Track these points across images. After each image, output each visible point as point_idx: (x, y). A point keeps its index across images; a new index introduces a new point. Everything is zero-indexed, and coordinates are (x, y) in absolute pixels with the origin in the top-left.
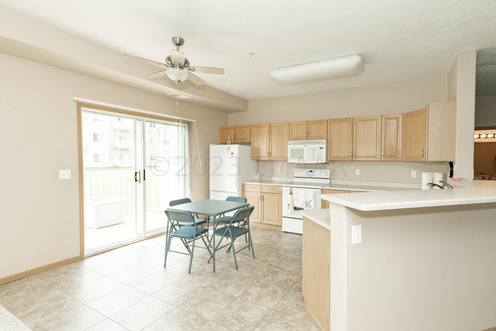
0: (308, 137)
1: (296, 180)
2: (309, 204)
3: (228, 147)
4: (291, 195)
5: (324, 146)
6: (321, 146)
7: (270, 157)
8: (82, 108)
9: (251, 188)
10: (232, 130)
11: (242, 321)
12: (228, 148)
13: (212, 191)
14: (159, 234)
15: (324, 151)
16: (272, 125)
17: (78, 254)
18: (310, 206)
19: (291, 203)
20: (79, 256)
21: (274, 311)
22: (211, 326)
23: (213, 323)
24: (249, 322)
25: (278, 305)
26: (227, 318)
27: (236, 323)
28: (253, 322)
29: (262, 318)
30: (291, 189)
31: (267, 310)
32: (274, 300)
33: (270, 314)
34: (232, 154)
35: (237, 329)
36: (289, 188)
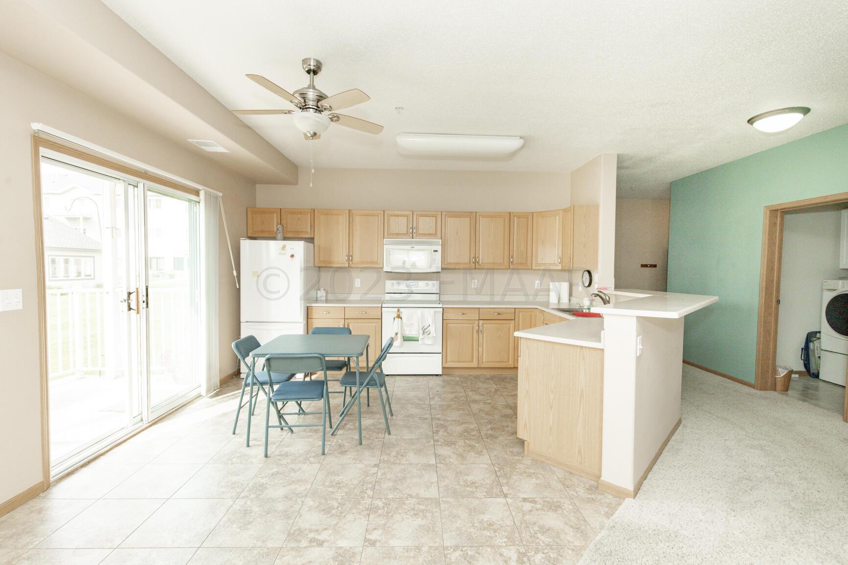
0: (414, 235)
1: (388, 297)
2: (426, 330)
3: (284, 244)
4: (400, 319)
5: (439, 248)
6: (436, 248)
7: (351, 263)
8: (43, 151)
9: (324, 313)
10: (275, 215)
11: (477, 485)
12: (284, 247)
13: (247, 322)
14: (171, 411)
15: (439, 254)
16: (354, 212)
17: (38, 479)
18: (428, 333)
19: (400, 331)
20: (41, 483)
21: (496, 465)
22: (451, 503)
23: (448, 499)
24: (488, 484)
25: (492, 458)
26: (456, 488)
27: (474, 490)
28: (491, 483)
29: (494, 476)
30: (398, 311)
31: (487, 466)
32: (482, 455)
33: (497, 469)
34: (292, 256)
35: (484, 495)
36: (396, 310)
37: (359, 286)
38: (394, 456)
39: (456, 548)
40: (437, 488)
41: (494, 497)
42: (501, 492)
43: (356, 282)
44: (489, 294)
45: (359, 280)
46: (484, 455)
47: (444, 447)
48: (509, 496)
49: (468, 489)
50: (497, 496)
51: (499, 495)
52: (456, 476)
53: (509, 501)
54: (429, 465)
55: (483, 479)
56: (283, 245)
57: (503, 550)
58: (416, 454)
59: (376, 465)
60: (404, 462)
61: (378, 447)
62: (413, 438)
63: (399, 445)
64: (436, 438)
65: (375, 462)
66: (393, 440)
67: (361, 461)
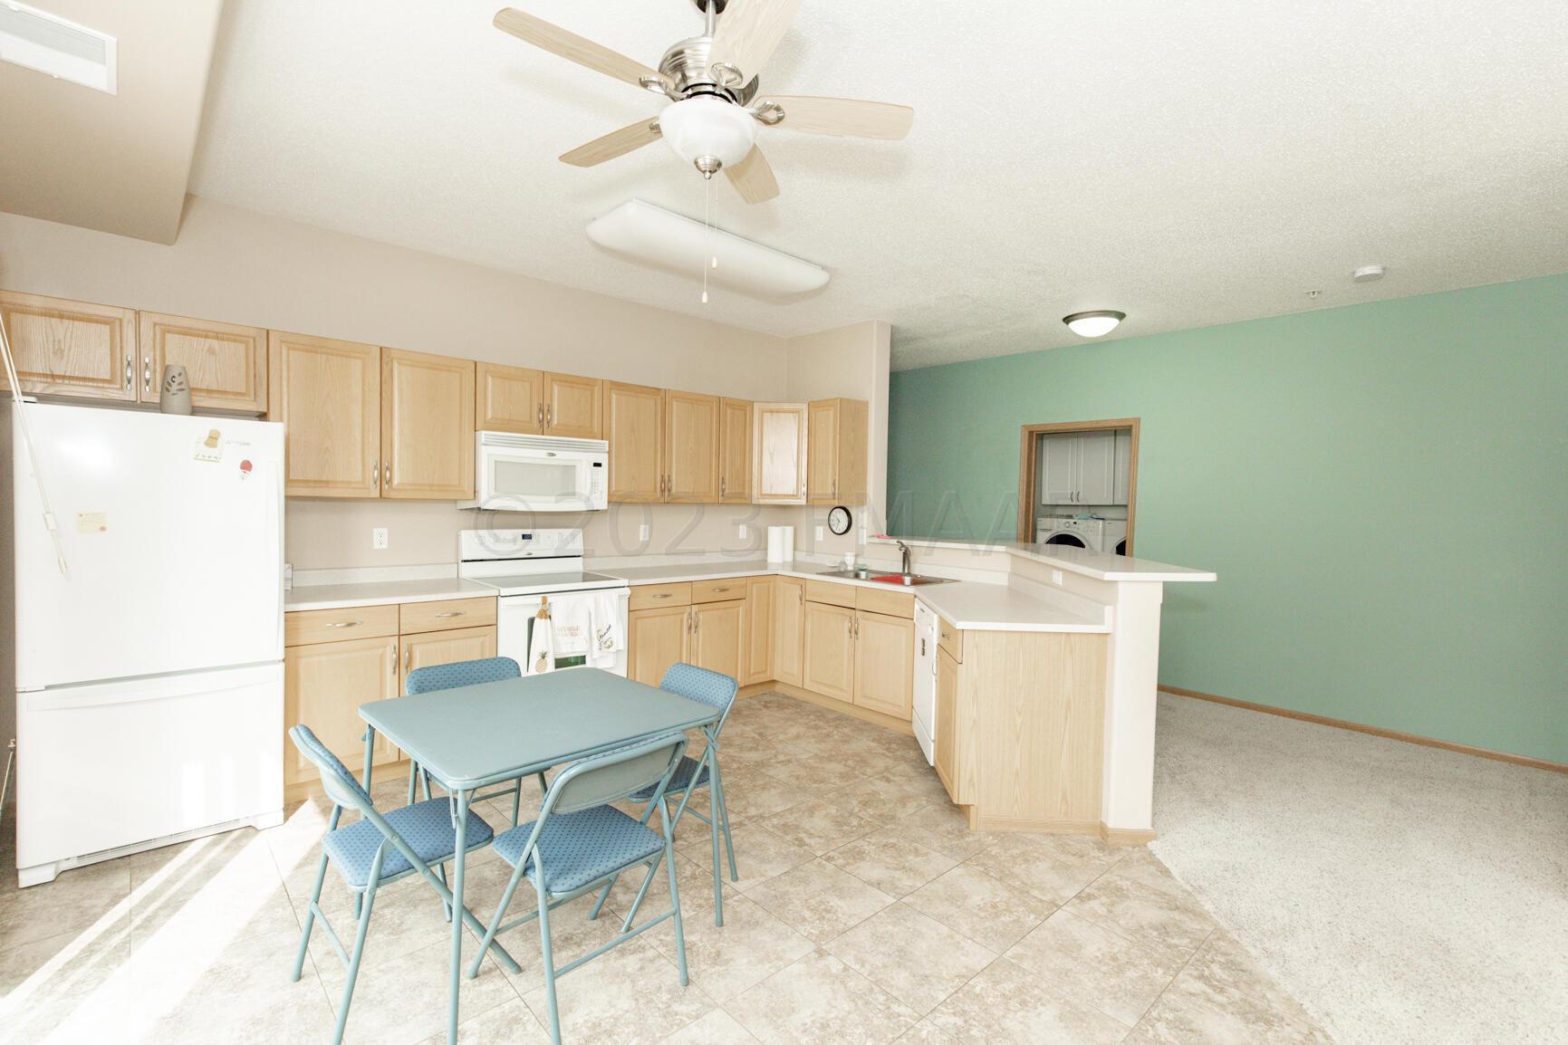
0: (546, 426)
2: (605, 639)
5: (604, 459)
6: (597, 458)
13: (47, 688)
15: (604, 472)
16: (394, 354)
19: (550, 647)
30: (544, 601)
34: (246, 466)
36: (538, 599)
37: (385, 546)
38: (818, 919)
43: (376, 538)
44: (664, 552)
45: (385, 531)
56: (211, 431)
58: (841, 898)
59: (821, 953)
60: (852, 923)
61: (760, 914)
62: (786, 870)
63: (786, 893)
64: (819, 853)
65: (809, 947)
66: (761, 889)
67: (781, 959)
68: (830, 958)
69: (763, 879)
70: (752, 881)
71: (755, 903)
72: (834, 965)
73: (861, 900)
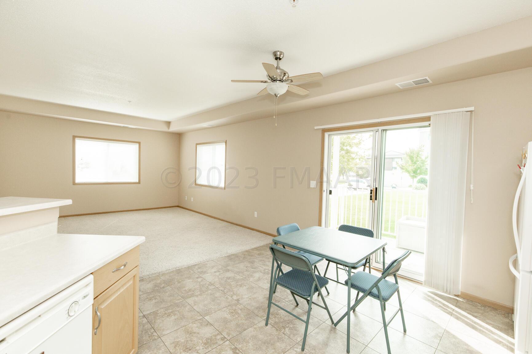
11: (233, 311)
21: (156, 338)
22: (177, 300)
23: (179, 301)
24: (159, 319)
25: (162, 344)
26: (178, 308)
27: (166, 312)
28: (156, 321)
29: (155, 328)
31: (164, 333)
32: (173, 343)
33: (155, 334)
35: (159, 311)
38: (236, 310)
39: (163, 287)
40: (190, 304)
41: (151, 313)
42: (148, 318)
46: (171, 344)
47: (211, 335)
48: (141, 317)
49: (171, 311)
50: (150, 314)
51: (149, 315)
52: (183, 315)
53: (142, 315)
54: (207, 314)
55: (163, 321)
57: (142, 293)
58: (225, 318)
59: (238, 300)
60: (225, 309)
61: (256, 312)
62: (245, 332)
63: (246, 320)
64: (227, 342)
65: (241, 302)
66: (256, 322)
67: (250, 299)
68: (235, 299)
69: (255, 326)
70: (259, 326)
71: (257, 316)
72: (235, 297)
73: (218, 317)
